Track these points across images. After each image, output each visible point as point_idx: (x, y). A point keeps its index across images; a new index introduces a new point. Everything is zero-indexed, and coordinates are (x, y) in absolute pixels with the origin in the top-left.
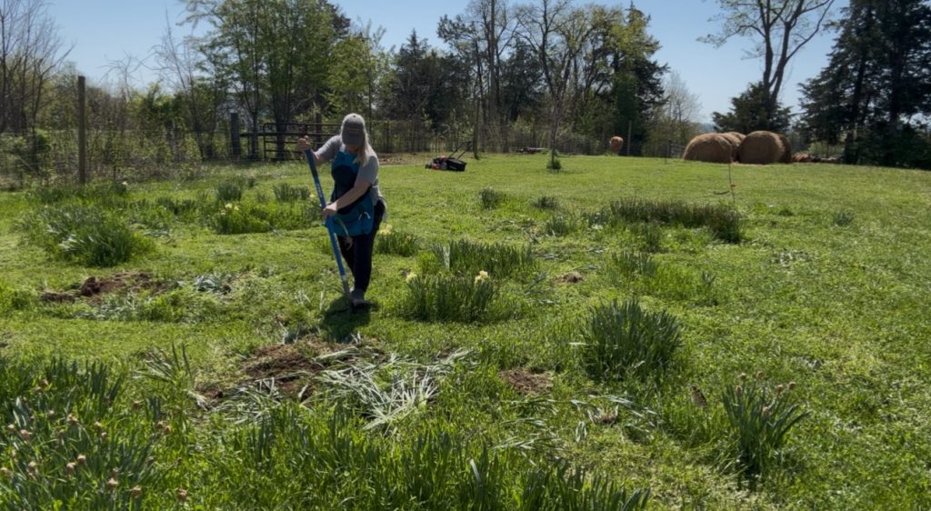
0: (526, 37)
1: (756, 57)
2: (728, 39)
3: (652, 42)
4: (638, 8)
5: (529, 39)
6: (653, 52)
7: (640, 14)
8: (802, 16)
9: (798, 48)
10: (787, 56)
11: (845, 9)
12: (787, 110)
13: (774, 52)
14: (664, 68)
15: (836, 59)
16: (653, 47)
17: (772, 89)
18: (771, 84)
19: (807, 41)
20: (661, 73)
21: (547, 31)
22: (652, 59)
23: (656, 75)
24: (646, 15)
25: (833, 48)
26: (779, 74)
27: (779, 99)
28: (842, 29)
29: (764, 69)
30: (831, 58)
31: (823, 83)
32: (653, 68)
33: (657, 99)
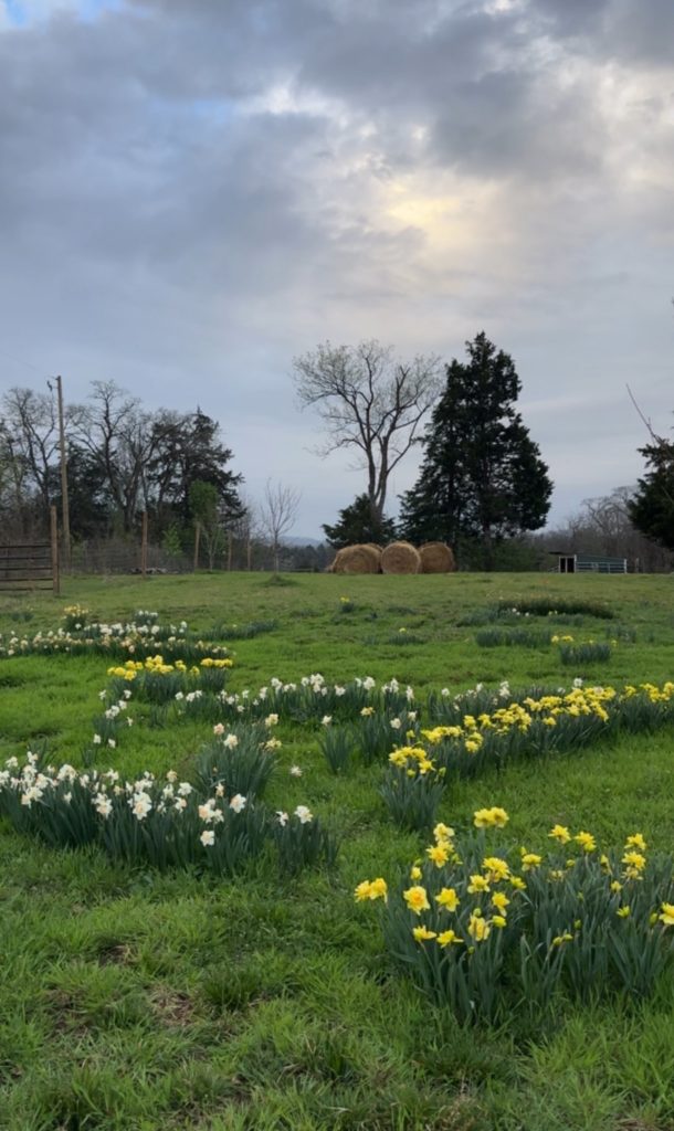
0: (83, 441)
1: (358, 469)
2: (331, 452)
3: (223, 450)
4: (205, 414)
5: (87, 443)
6: (224, 461)
7: (206, 419)
8: (396, 431)
9: (395, 462)
10: (389, 467)
11: (428, 425)
12: (391, 522)
13: (376, 465)
14: (237, 478)
15: (427, 472)
16: (224, 456)
17: (378, 500)
18: (376, 498)
19: (402, 455)
20: (235, 484)
21: (111, 435)
22: (226, 468)
23: (230, 486)
24: (215, 422)
25: (425, 461)
26: (383, 485)
27: (384, 511)
28: (427, 444)
29: (368, 482)
30: (423, 470)
31: (419, 495)
32: (227, 477)
33: (234, 512)
